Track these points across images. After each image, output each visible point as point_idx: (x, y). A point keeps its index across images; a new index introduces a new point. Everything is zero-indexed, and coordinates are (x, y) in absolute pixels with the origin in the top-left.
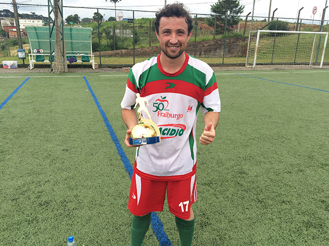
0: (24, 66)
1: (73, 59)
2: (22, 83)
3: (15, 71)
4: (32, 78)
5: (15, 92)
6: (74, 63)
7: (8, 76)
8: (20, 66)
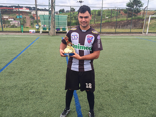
0: (38, 32)
1: (58, 29)
2: (35, 39)
3: (34, 34)
4: (40, 37)
5: (32, 43)
6: (59, 31)
7: (30, 36)
8: (36, 32)
